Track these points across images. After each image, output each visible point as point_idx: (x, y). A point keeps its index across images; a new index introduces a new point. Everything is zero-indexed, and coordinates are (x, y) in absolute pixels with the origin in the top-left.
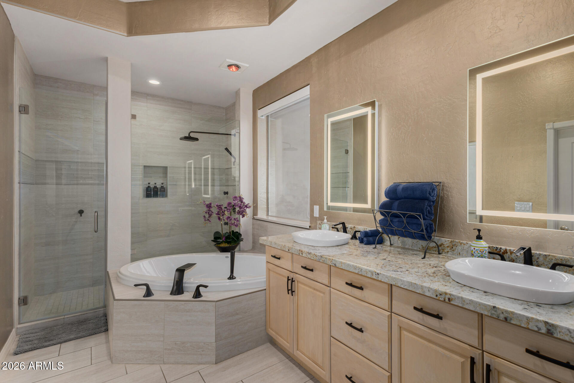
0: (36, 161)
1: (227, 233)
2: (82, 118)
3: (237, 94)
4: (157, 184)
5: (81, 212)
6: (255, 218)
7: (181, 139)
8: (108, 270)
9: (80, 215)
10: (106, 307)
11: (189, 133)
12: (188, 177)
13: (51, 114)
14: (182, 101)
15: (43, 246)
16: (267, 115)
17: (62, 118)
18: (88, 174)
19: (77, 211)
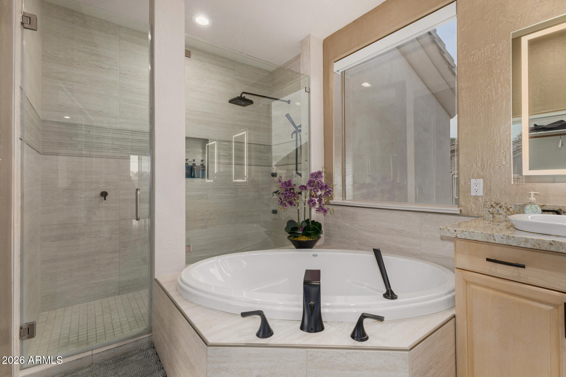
0: (43, 121)
1: (303, 222)
2: (104, 68)
3: (304, 43)
4: (195, 160)
5: (104, 195)
6: (331, 203)
7: (231, 101)
8: (156, 277)
9: (103, 198)
10: (151, 332)
11: (242, 94)
12: (234, 154)
13: (64, 58)
14: (225, 58)
15: (53, 241)
16: (343, 70)
17: (78, 65)
18: (113, 144)
19: (99, 192)
